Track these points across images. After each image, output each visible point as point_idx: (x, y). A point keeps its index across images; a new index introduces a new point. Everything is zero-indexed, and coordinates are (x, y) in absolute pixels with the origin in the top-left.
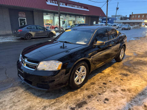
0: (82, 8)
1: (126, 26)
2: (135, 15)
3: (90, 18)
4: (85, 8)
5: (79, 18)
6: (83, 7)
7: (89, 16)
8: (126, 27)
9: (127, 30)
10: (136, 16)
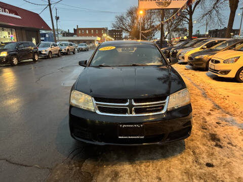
0: (5, 12)
1: (82, 45)
2: (81, 29)
3: (24, 32)
4: (11, 12)
5: (3, 30)
6: (6, 10)
7: (21, 29)
8: (84, 47)
9: (85, 51)
10: (83, 31)
